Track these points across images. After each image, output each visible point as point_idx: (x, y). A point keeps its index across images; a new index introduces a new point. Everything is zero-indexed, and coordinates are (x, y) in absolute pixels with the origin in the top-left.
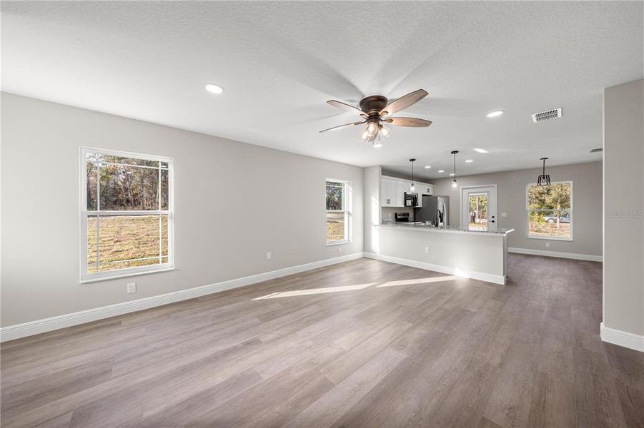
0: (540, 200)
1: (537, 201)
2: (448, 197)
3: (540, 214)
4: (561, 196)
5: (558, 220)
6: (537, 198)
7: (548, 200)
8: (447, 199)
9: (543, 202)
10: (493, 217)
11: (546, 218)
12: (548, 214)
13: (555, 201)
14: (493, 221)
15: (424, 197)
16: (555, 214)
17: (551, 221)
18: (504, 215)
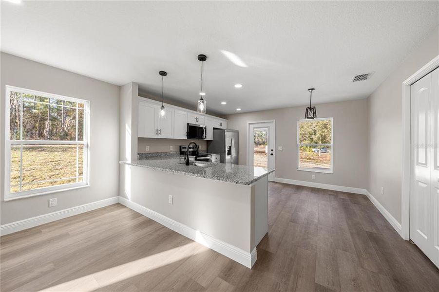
0: (311, 139)
1: (309, 139)
2: (237, 132)
3: (310, 147)
4: (322, 135)
5: (320, 151)
6: (309, 137)
7: (315, 138)
8: (237, 134)
9: (312, 139)
10: (272, 150)
11: (314, 150)
12: (314, 147)
13: (318, 139)
14: (272, 154)
15: (215, 130)
16: (318, 147)
17: (316, 151)
18: (280, 148)
